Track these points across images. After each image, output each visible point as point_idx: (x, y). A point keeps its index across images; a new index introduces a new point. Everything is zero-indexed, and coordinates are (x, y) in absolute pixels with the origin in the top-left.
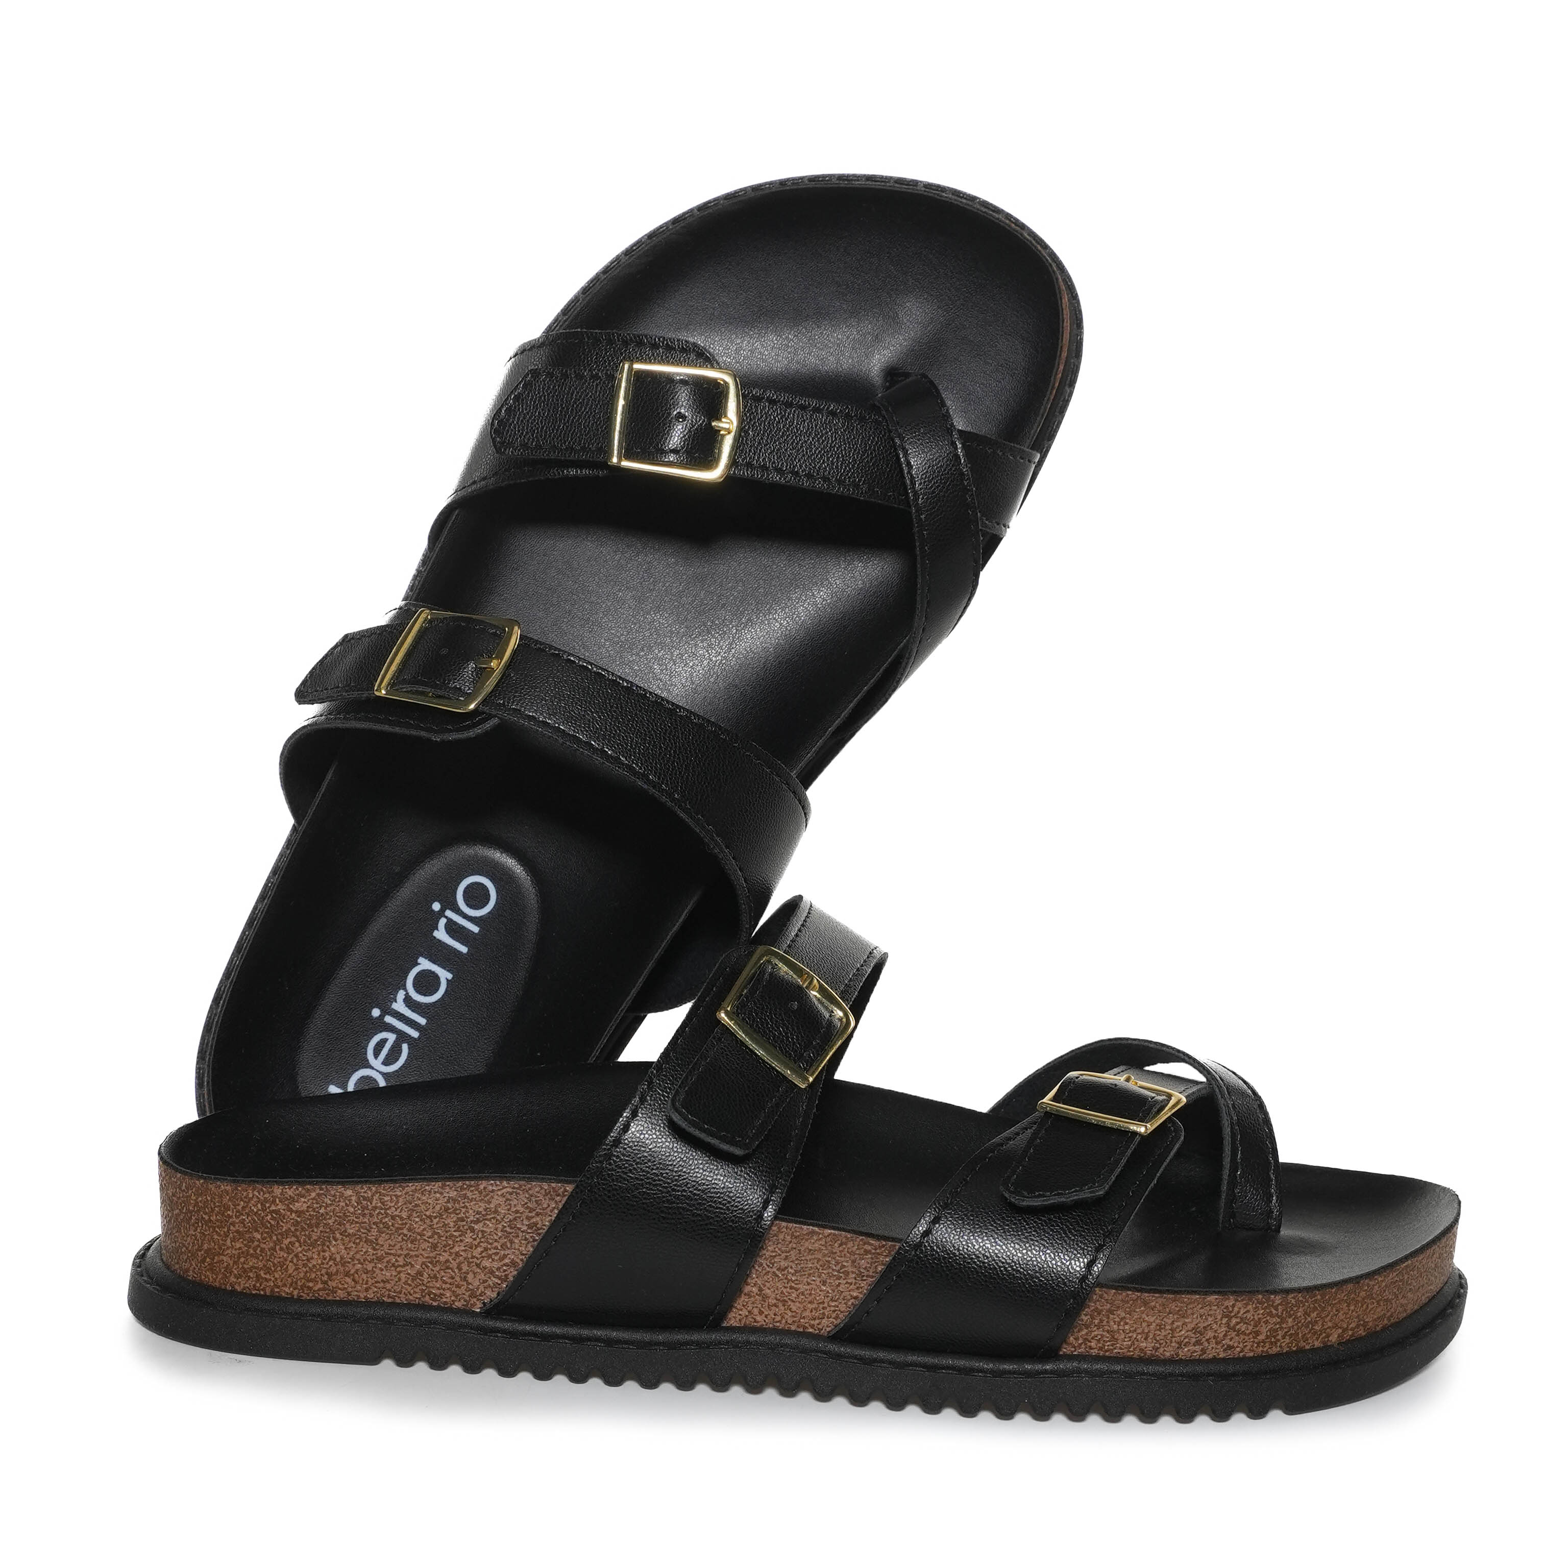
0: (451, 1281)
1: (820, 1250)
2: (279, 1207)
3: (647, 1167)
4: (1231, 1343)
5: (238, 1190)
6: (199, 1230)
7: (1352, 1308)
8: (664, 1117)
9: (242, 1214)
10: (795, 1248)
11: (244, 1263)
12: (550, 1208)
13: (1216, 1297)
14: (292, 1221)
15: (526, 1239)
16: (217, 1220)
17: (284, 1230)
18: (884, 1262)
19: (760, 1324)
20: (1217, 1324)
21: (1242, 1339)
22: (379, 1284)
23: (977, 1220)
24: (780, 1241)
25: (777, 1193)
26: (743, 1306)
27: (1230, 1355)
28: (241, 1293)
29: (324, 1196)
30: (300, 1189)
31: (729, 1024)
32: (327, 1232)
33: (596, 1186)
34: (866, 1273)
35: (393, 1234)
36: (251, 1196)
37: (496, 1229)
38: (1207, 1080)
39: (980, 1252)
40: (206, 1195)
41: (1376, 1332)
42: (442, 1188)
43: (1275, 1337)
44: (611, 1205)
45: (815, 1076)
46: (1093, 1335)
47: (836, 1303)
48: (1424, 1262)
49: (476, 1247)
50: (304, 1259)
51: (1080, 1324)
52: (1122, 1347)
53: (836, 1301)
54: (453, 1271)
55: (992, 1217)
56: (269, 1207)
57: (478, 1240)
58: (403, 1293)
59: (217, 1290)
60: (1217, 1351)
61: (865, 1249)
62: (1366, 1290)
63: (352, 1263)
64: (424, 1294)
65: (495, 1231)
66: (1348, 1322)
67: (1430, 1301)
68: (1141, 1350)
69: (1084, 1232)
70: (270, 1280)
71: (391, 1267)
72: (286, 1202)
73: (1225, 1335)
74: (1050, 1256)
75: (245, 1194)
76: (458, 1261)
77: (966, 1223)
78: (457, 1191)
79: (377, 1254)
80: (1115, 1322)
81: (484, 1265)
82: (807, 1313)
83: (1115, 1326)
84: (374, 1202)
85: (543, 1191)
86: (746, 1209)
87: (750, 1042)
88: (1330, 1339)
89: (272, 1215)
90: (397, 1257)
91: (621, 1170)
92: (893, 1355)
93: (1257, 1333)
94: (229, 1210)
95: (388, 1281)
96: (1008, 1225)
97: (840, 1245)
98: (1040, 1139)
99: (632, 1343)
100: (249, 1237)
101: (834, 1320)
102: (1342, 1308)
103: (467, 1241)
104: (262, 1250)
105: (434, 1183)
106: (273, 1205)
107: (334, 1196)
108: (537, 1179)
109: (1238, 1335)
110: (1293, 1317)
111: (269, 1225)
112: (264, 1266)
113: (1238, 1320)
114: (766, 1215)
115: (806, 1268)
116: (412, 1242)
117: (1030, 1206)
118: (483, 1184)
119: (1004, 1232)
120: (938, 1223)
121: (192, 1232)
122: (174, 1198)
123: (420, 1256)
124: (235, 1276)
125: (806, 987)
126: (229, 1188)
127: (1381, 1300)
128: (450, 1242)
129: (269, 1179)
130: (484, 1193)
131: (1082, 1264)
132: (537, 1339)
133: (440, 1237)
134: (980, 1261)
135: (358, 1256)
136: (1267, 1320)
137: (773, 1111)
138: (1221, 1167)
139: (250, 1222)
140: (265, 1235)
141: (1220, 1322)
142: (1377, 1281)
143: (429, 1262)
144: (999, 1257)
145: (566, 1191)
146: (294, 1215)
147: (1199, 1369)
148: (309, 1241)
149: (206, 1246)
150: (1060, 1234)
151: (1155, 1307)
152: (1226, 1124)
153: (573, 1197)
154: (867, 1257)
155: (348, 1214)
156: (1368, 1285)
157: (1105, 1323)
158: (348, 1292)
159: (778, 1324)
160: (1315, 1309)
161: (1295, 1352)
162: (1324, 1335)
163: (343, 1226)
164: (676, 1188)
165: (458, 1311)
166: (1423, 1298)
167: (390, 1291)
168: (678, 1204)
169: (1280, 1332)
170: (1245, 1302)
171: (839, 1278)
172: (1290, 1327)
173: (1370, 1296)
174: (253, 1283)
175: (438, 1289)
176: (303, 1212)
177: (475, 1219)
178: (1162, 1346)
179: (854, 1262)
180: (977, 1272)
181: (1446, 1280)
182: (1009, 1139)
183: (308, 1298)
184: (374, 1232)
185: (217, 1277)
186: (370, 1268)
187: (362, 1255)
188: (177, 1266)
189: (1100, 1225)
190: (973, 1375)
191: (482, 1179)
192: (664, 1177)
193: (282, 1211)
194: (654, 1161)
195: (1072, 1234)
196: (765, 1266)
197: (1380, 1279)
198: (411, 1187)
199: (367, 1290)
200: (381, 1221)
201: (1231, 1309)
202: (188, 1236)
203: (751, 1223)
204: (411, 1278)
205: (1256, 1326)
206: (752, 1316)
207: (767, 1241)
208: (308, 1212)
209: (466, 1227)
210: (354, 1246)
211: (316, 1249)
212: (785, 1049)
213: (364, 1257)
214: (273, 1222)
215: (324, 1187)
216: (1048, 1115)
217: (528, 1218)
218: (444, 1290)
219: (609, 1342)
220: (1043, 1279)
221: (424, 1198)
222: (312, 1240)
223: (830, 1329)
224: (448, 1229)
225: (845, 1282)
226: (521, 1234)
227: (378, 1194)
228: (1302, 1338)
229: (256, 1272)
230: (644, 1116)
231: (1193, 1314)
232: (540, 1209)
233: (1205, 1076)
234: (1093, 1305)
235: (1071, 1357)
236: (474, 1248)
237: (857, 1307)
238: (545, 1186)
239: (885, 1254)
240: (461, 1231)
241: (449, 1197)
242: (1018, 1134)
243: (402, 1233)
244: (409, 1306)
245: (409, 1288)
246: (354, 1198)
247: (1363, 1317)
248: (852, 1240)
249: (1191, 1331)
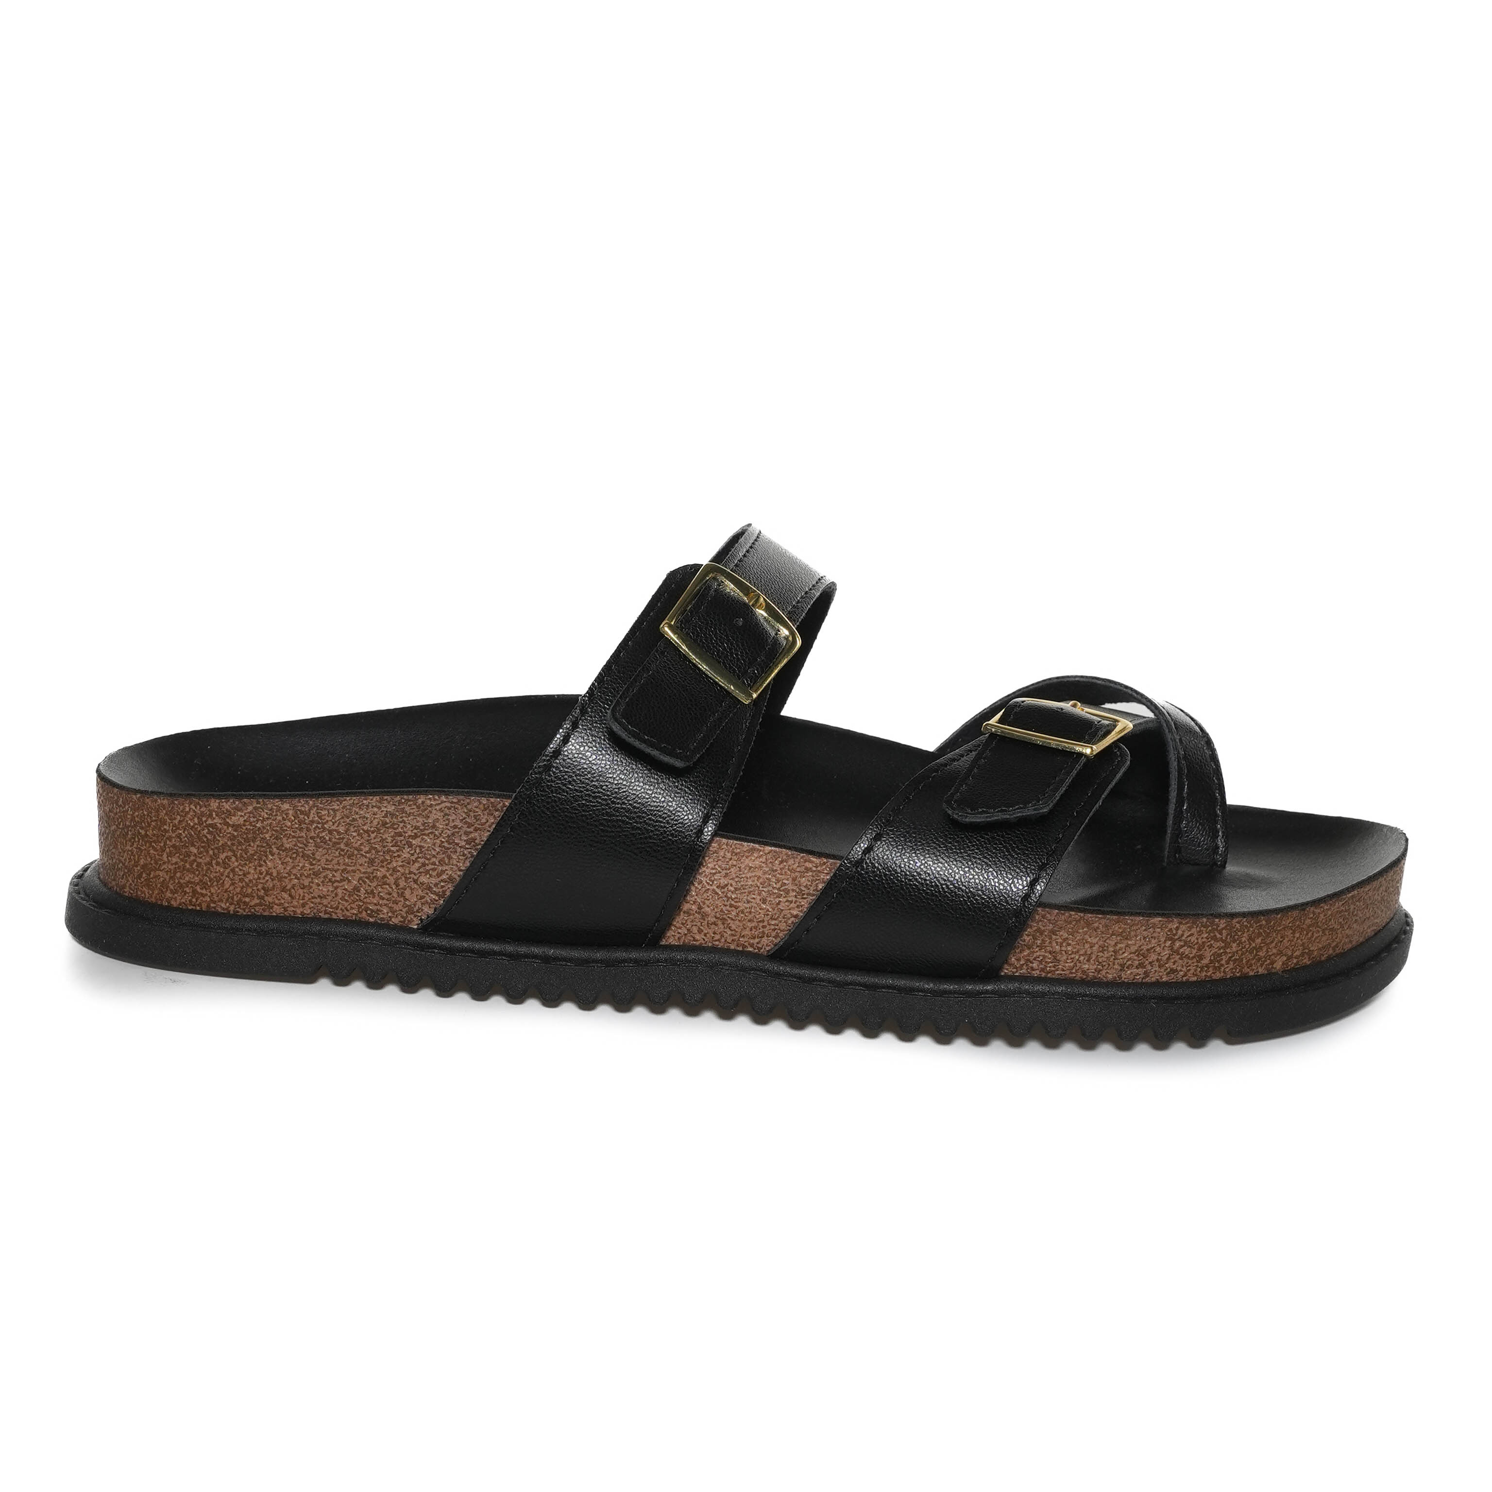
0: (389, 896)
1: (761, 867)
2: (215, 821)
3: (586, 779)
4: (1174, 967)
5: (174, 804)
6: (135, 845)
7: (1297, 935)
8: (605, 729)
9: (179, 828)
10: (735, 866)
11: (180, 878)
12: (488, 823)
13: (1160, 919)
14: (229, 835)
15: (464, 855)
16: (154, 835)
17: (220, 844)
18: (825, 880)
19: (700, 942)
20: (1160, 947)
21: (1185, 963)
22: (316, 900)
23: (920, 838)
24: (720, 858)
25: (718, 808)
26: (683, 924)
27: (1173, 979)
28: (177, 909)
29: (260, 810)
30: (237, 803)
31: (672, 638)
32: (264, 847)
33: (535, 798)
34: (807, 891)
35: (330, 848)
36: (187, 809)
37: (434, 844)
38: (1155, 715)
39: (922, 869)
40: (143, 810)
41: (1321, 962)
42: (380, 802)
43: (1219, 962)
44: (549, 817)
45: (759, 692)
46: (1035, 956)
47: (776, 922)
48: (1370, 893)
49: (414, 862)
50: (241, 874)
51: (1021, 944)
52: (1064, 968)
53: (776, 920)
54: (390, 887)
55: (934, 835)
56: (206, 821)
57: (416, 856)
58: (340, 908)
59: (153, 906)
60: (1161, 974)
61: (806, 867)
62: (1311, 918)
63: (289, 878)
64: (360, 910)
65: (433, 847)
66: (1293, 949)
67: (1376, 934)
68: (1084, 972)
69: (1028, 850)
70: (207, 895)
71: (327, 882)
72: (223, 816)
73: (1168, 959)
74: (992, 874)
75: (181, 808)
76: (395, 876)
77: (908, 840)
78: (395, 805)
79: (313, 869)
80: (1057, 943)
81: (422, 881)
82: (747, 932)
83: (1057, 947)
84: (312, 815)
85: (481, 806)
86: (686, 824)
87: (693, 656)
88: (1274, 966)
89: (209, 830)
90: (334, 873)
91: (560, 782)
92: (832, 975)
93: (1201, 958)
94: (166, 825)
95: (325, 897)
96: (950, 843)
97: (781, 862)
98: (984, 759)
99: (570, 960)
100: (186, 851)
101: (774, 939)
102: (1287, 935)
103: (405, 856)
104: (199, 865)
105: (371, 797)
106: (209, 819)
107: (271, 809)
108: (477, 794)
109: (1181, 959)
110: (1238, 942)
111: (205, 839)
112: (201, 881)
113: (1182, 943)
114: (706, 829)
115: (746, 885)
116: (349, 857)
117: (974, 822)
118: (421, 799)
119: (947, 850)
120: (880, 840)
121: (128, 848)
122: (111, 814)
123: (357, 872)
124: (172, 892)
125: (753, 605)
126: (165, 802)
127: (1326, 929)
128: (388, 857)
129: (207, 793)
130: (422, 808)
131: (1025, 883)
132: (474, 956)
133: (377, 852)
134: (922, 879)
135: (294, 871)
136: (1211, 944)
137: (715, 726)
138: (1167, 801)
139: (186, 836)
140: (202, 849)
141: (1163, 945)
142: (1322, 910)
143: (366, 878)
144: (941, 875)
145: (504, 805)
146: (230, 829)
147: (1142, 991)
148: (245, 856)
149: (142, 862)
150: (1003, 852)
151: (1098, 928)
152: (1173, 758)
153: (512, 808)
154: (808, 874)
155: (285, 828)
156: (1314, 913)
157: (1047, 943)
158: (284, 908)
159: (717, 943)
160: (1260, 934)
161: (1239, 978)
162: (1268, 961)
163: (279, 840)
164: (615, 800)
165: (395, 927)
166: (1369, 931)
167: (327, 906)
168: (617, 816)
169: (1224, 957)
170: (1188, 925)
171: (779, 896)
172: (1234, 953)
173: (1315, 924)
174: (190, 898)
175: (375, 905)
176: (239, 826)
177: (413, 834)
178: (1105, 968)
179: (794, 879)
180: (919, 890)
181: (1392, 916)
182: (954, 760)
183: (245, 914)
184: (311, 847)
185: (153, 893)
186: (306, 884)
187: (299, 870)
188: (114, 883)
189: (1044, 843)
190: (914, 995)
191: (419, 793)
192: (604, 790)
193: (218, 825)
194: (594, 773)
195: (1015, 852)
196: (705, 884)
197: (1326, 907)
198: (348, 801)
199: (303, 905)
200: (318, 836)
201: (1174, 932)
202: (124, 852)
203: (691, 837)
204: (348, 893)
205: (1199, 950)
206: (692, 934)
207: (707, 858)
208: (244, 826)
209: (403, 842)
210: (291, 861)
211: (253, 864)
212: (729, 665)
213: (301, 871)
214: (209, 836)
215: (261, 800)
216: (993, 736)
217: (467, 833)
218: (381, 905)
219: (546, 959)
220: (985, 897)
221: (362, 812)
222: (248, 854)
223: (769, 948)
224: (386, 844)
225: (785, 900)
226: (459, 850)
227: (316, 808)
228: (1247, 964)
229: (192, 887)
230: (585, 727)
231: (1136, 936)
232: (479, 824)
233: (1153, 712)
234: (1035, 925)
235: (1012, 978)
236: (412, 863)
237: (796, 925)
238: (484, 801)
239: (825, 871)
240: (398, 846)
241: (387, 811)
242: (962, 756)
243: (340, 848)
244: (346, 922)
245: (346, 904)
246: (291, 812)
247: (1308, 945)
248: (794, 858)
249: (1134, 953)
